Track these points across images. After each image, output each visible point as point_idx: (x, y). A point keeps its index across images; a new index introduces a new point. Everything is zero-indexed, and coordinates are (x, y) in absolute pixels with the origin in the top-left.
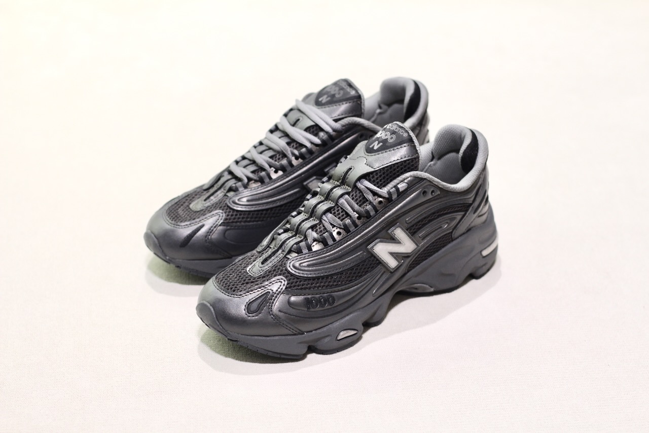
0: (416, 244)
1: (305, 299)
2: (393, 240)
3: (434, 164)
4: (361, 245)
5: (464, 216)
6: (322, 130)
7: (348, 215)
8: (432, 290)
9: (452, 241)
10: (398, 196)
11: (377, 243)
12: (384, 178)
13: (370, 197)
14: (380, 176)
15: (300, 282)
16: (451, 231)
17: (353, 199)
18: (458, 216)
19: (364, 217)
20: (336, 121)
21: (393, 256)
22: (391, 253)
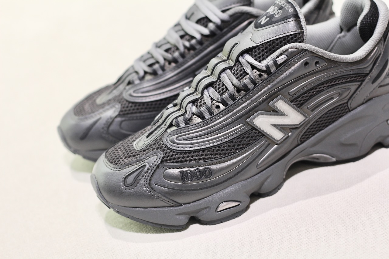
1: (180, 172)
2: (276, 112)
3: (344, 36)
5: (360, 86)
7: (227, 89)
8: (334, 159)
9: (350, 111)
10: (277, 68)
11: (258, 115)
14: (262, 51)
16: (346, 101)
17: (234, 74)
21: (277, 128)
22: (275, 126)
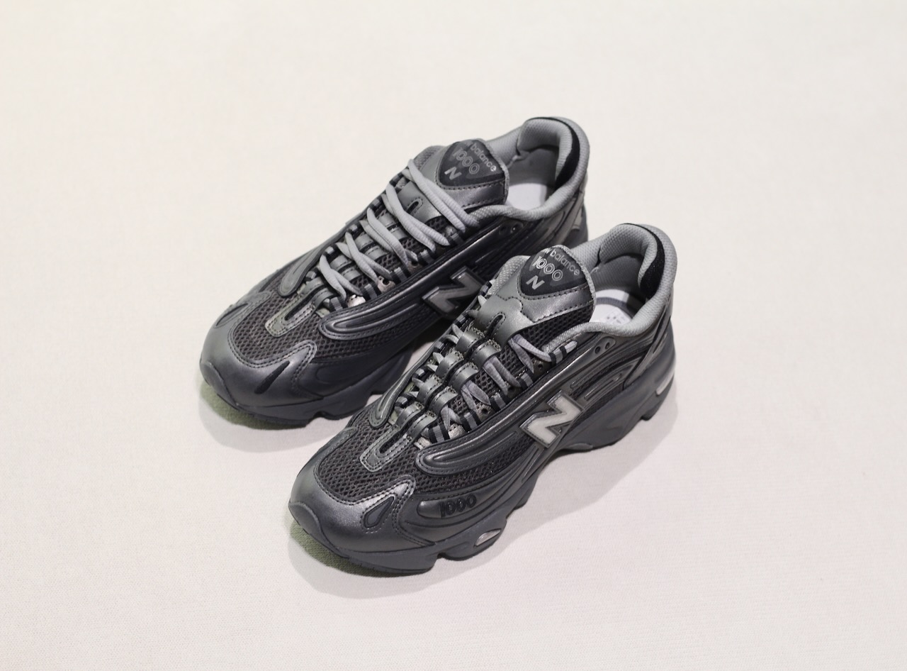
0: (580, 409)
1: (439, 504)
2: (552, 411)
4: (511, 425)
5: (642, 359)
6: (450, 224)
7: (496, 386)
8: (591, 447)
9: (624, 390)
10: (563, 358)
11: (534, 419)
12: (546, 333)
13: (527, 362)
15: (433, 482)
16: (624, 381)
17: (503, 363)
19: (517, 388)
20: (468, 211)
21: (551, 430)
22: (549, 428)
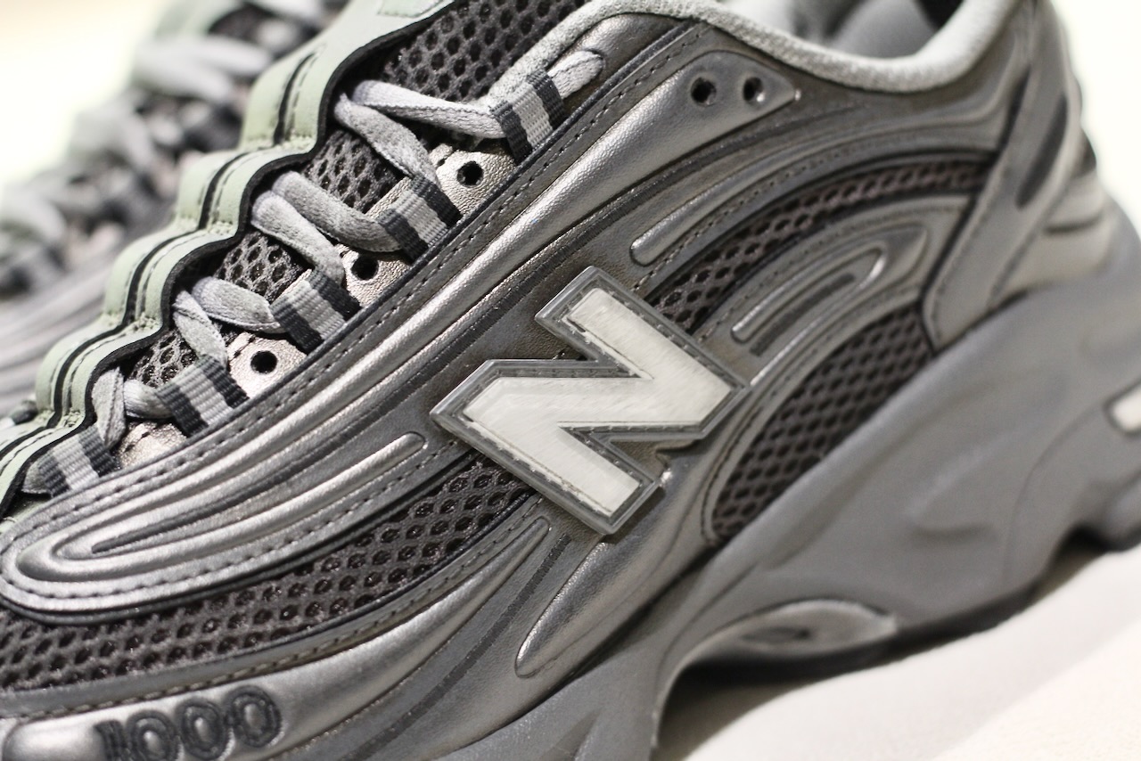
0: (721, 374)
1: (99, 728)
2: (575, 357)
4: (391, 401)
5: (965, 215)
7: (302, 262)
8: (887, 627)
9: (935, 353)
10: (555, 123)
12: (475, 52)
13: (411, 154)
14: (453, 45)
15: (65, 641)
16: (911, 296)
18: (940, 212)
19: (388, 257)
21: (595, 446)
22: (581, 434)
